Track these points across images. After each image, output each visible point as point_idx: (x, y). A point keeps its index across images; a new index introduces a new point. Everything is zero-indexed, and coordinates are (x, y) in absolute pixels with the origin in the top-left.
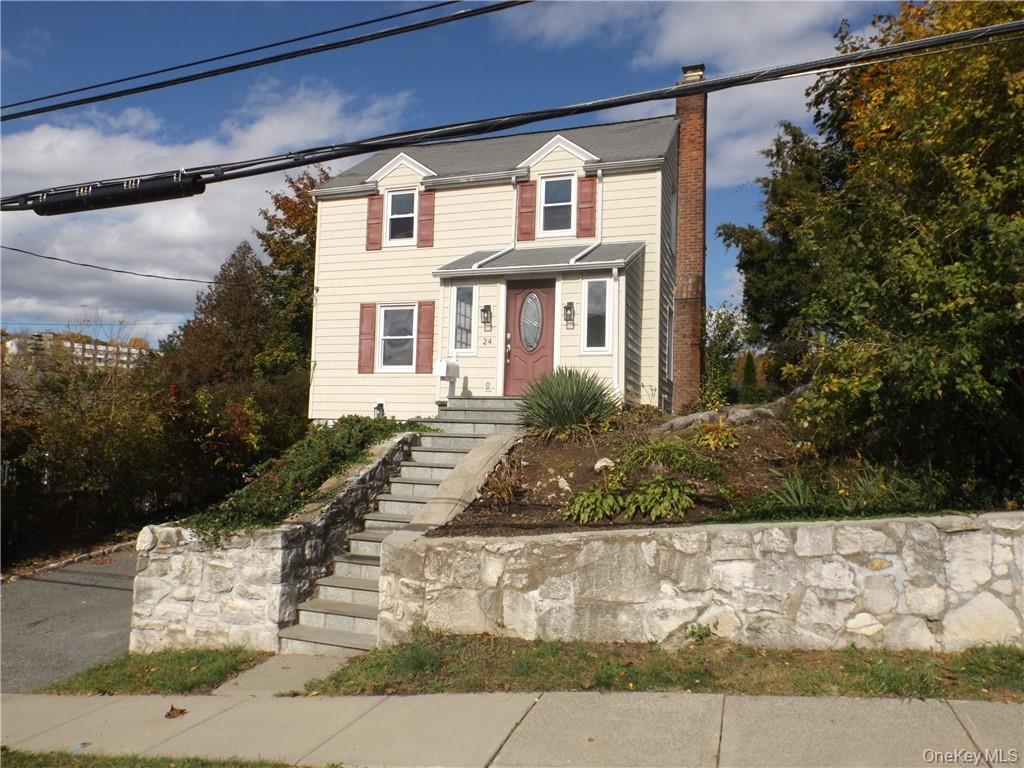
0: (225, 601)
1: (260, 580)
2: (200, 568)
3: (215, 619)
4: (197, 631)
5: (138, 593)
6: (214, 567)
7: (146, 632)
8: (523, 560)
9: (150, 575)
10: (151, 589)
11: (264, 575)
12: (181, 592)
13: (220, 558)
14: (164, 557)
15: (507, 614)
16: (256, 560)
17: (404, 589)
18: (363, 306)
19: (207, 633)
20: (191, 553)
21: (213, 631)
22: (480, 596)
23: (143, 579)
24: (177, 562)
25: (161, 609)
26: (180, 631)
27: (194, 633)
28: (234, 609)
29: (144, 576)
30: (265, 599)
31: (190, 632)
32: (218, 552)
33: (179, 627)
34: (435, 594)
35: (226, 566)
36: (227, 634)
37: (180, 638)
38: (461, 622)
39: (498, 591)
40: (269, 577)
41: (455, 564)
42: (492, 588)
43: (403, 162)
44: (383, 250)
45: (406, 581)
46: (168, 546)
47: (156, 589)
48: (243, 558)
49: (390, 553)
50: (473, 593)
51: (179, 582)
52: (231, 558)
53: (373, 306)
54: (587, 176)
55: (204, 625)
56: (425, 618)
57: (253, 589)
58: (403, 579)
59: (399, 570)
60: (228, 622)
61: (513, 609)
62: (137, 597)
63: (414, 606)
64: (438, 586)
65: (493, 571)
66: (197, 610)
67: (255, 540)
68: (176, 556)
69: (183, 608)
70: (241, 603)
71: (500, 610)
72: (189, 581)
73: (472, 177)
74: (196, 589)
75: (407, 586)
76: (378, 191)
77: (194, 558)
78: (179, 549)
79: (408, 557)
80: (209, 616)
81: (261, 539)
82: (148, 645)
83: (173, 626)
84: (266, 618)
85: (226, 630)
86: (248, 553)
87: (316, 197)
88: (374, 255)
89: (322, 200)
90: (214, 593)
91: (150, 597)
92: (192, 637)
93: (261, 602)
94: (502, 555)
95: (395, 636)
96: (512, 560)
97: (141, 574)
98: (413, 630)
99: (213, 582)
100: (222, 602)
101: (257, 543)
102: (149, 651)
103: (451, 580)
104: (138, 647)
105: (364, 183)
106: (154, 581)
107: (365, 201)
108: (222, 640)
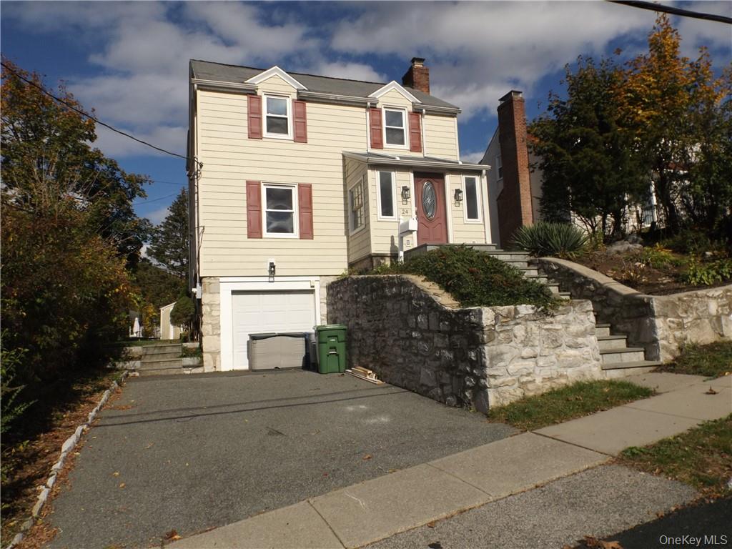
0: (559, 353)
1: (584, 334)
2: (538, 332)
3: (555, 367)
4: (544, 378)
5: (491, 359)
6: (547, 330)
7: (500, 389)
8: (725, 299)
9: (500, 343)
10: (502, 354)
11: (586, 330)
12: (527, 352)
13: (552, 323)
14: (508, 328)
15: (724, 328)
16: (578, 321)
17: (672, 325)
18: (249, 183)
19: (550, 379)
20: (528, 322)
21: (555, 376)
22: (710, 322)
23: (494, 347)
24: (519, 331)
25: (512, 368)
26: (530, 382)
27: (541, 380)
28: (569, 357)
29: (493, 345)
30: (587, 346)
31: (538, 380)
32: (549, 319)
33: (530, 378)
34: (689, 324)
35: (557, 328)
36: (566, 375)
37: (530, 386)
38: (704, 337)
39: (718, 318)
40: (589, 330)
41: (695, 306)
42: (714, 316)
43: (276, 73)
44: (264, 139)
45: (672, 319)
46: (509, 319)
47: (507, 353)
48: (569, 320)
49: (660, 304)
50: (707, 321)
51: (522, 345)
52: (559, 322)
53: (258, 184)
54: (414, 112)
55: (547, 373)
56: (685, 339)
57: (580, 340)
58: (669, 319)
59: (667, 314)
60: (565, 367)
61: (726, 326)
62: (491, 363)
63: (678, 334)
64: (690, 319)
65: (713, 307)
66: (541, 363)
67: (574, 307)
68: (517, 327)
69: (530, 363)
70: (572, 352)
71: (721, 326)
72: (530, 343)
73: (339, 97)
74: (537, 348)
75: (673, 322)
76: (256, 92)
77: (532, 325)
78: (518, 321)
79: (670, 306)
80: (549, 366)
81: (579, 305)
82: (504, 398)
83: (524, 379)
84: (592, 358)
85: (565, 373)
86: (571, 316)
87: (198, 85)
88: (254, 142)
89: (202, 90)
90: (550, 348)
91: (502, 360)
92: (541, 384)
93: (586, 349)
94: (715, 298)
95: (671, 354)
96: (719, 300)
97: (490, 344)
98: (679, 348)
99: (550, 341)
100: (557, 354)
101: (576, 309)
102: (506, 403)
103: (695, 314)
104: (497, 402)
105: (243, 83)
106: (504, 348)
107: (245, 98)
108: (563, 381)
